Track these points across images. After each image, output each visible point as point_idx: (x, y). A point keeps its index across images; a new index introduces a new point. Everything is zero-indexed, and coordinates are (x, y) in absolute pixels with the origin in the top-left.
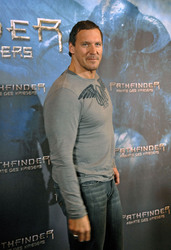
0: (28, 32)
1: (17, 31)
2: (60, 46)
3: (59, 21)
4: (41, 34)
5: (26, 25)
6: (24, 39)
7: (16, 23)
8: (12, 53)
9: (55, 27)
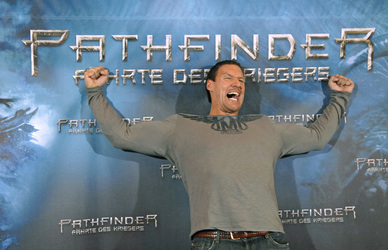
0: (327, 48)
1: (312, 48)
2: (370, 63)
3: (373, 30)
4: (344, 48)
5: (326, 38)
6: (321, 58)
7: (312, 38)
8: (305, 76)
9: (366, 38)
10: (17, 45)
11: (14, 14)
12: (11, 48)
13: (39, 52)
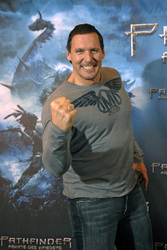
10: (121, 35)
11: (120, 14)
12: (117, 37)
13: (137, 40)
